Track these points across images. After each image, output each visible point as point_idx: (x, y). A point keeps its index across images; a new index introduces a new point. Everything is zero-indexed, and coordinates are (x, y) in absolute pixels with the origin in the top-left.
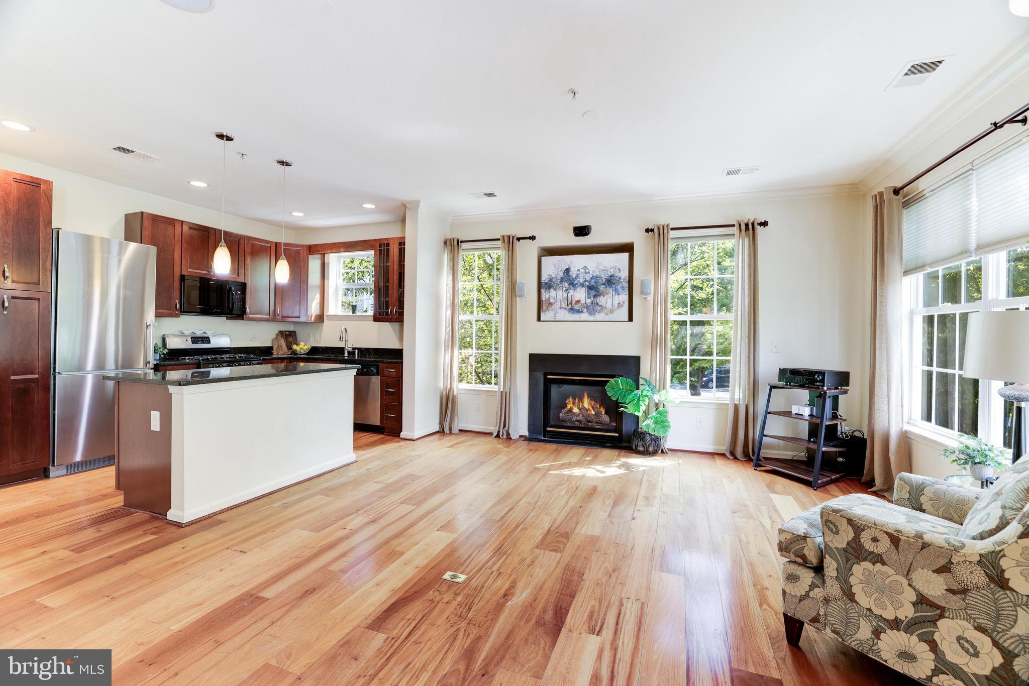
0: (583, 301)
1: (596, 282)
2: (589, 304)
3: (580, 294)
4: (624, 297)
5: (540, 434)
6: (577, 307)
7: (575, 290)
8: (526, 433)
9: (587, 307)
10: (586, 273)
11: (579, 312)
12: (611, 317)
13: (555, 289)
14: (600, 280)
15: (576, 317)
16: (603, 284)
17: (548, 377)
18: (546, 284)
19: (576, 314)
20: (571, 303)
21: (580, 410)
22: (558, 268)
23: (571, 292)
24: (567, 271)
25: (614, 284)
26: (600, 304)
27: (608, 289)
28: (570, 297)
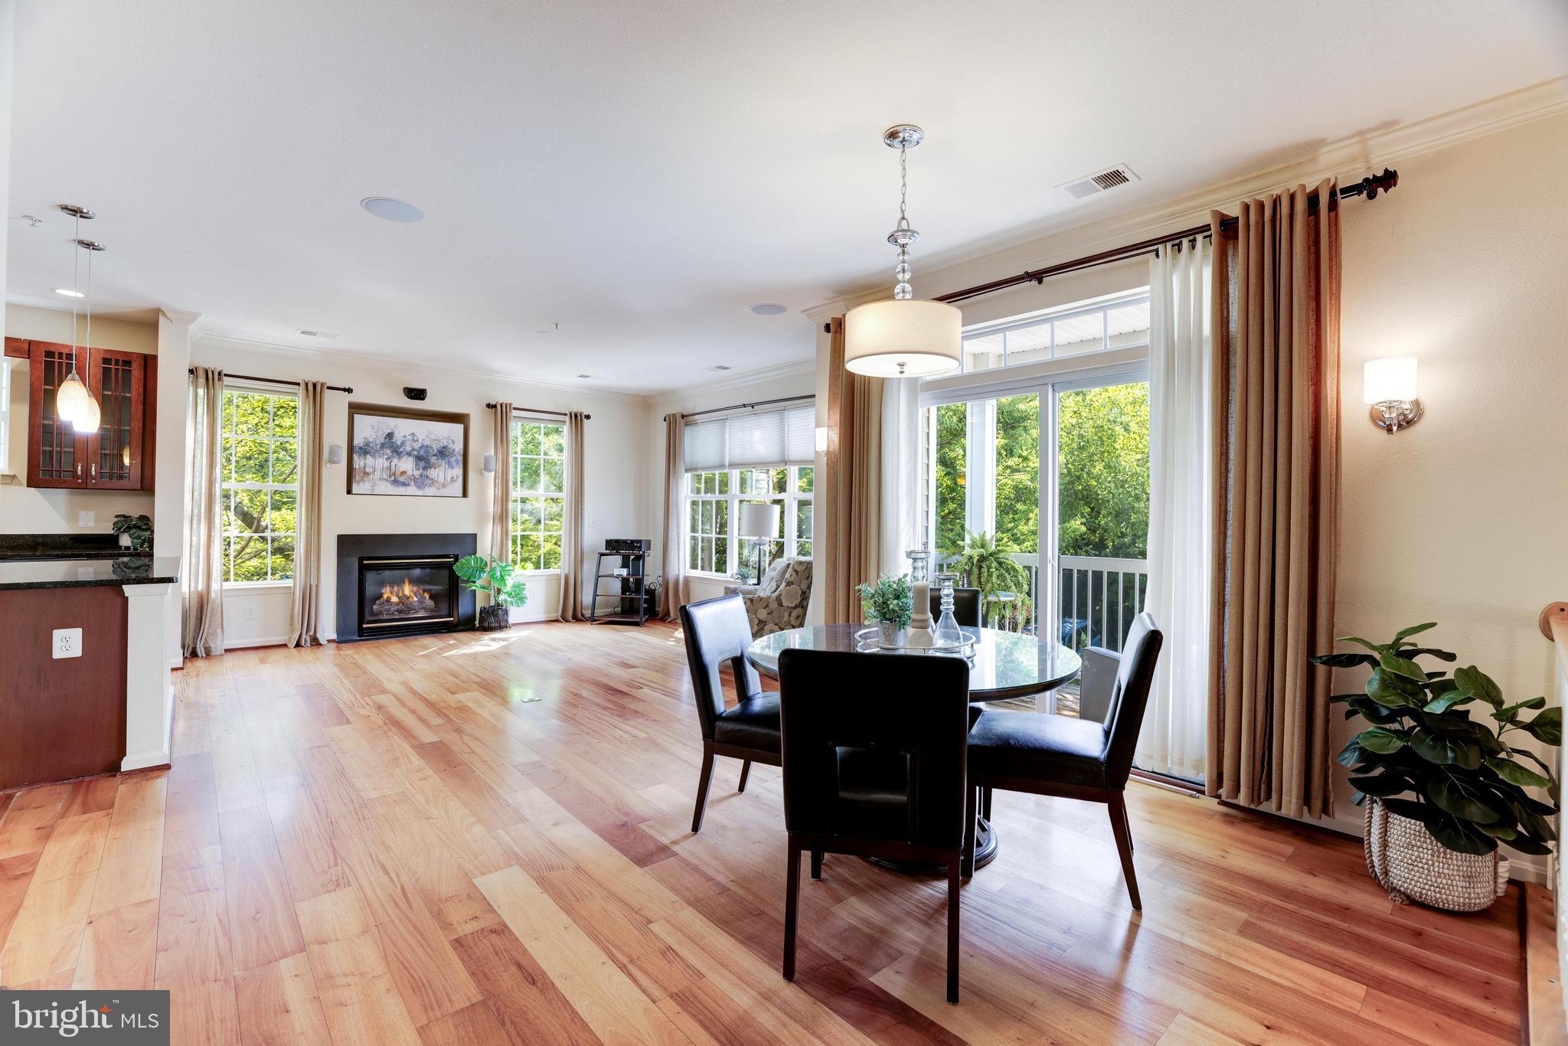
0: (410, 473)
1: (427, 452)
2: (417, 477)
3: (407, 465)
4: (458, 472)
5: (354, 634)
6: (402, 479)
7: (400, 459)
8: (334, 636)
9: (415, 480)
10: (414, 441)
11: (404, 484)
12: (443, 492)
13: (373, 456)
14: (431, 451)
15: (401, 490)
16: (435, 455)
17: (365, 562)
18: (360, 448)
19: (400, 488)
20: (394, 474)
21: (399, 598)
22: (378, 432)
23: (395, 461)
24: (390, 436)
25: (447, 456)
26: (431, 476)
27: (440, 461)
28: (393, 467)
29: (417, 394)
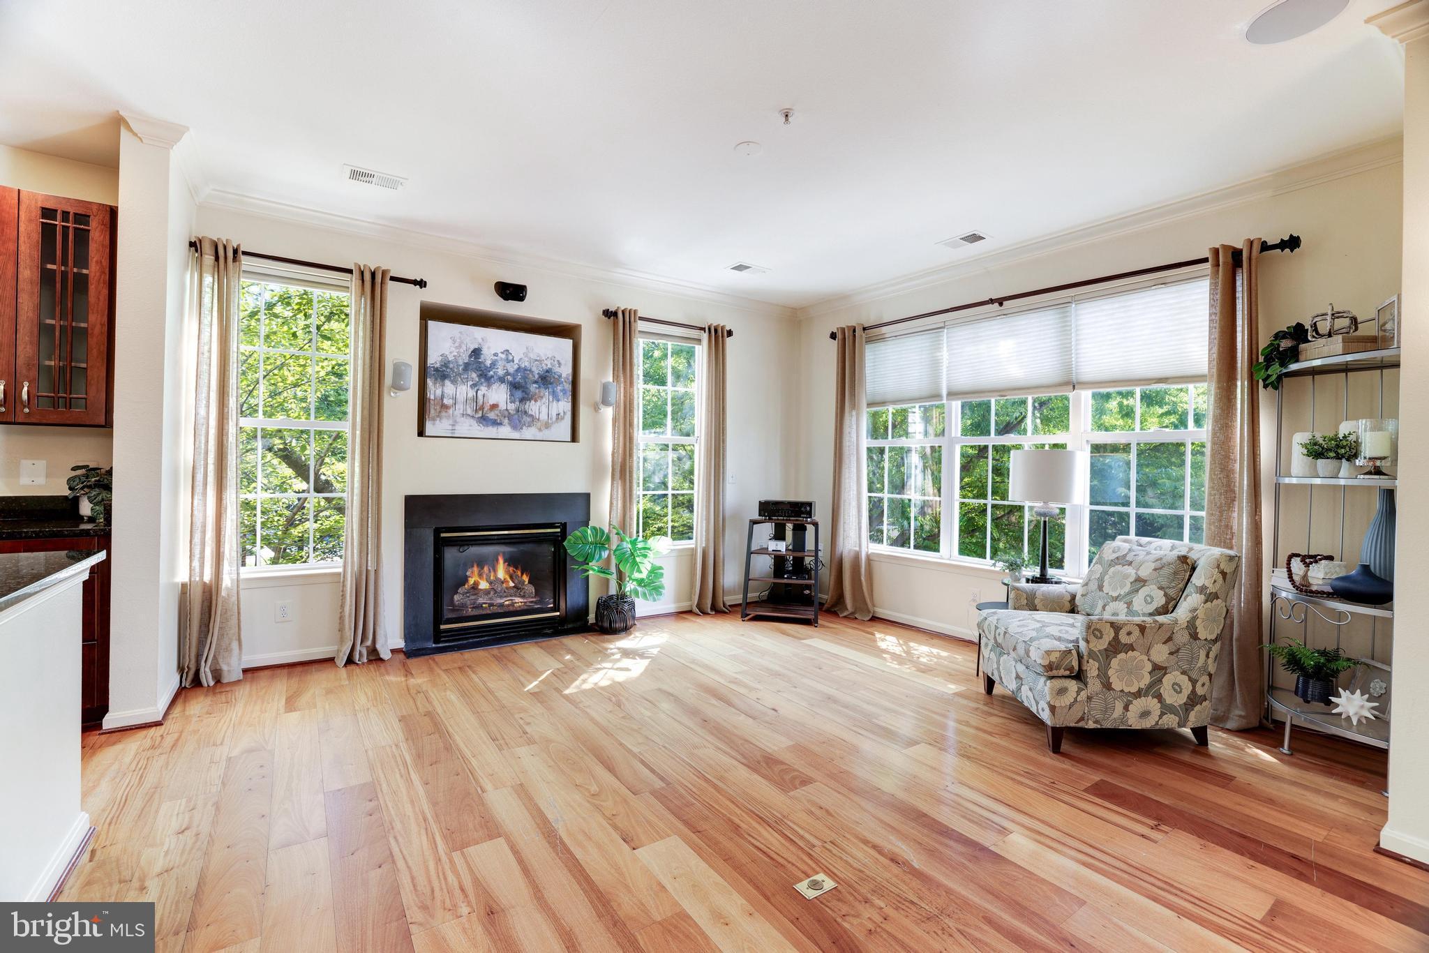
0: (503, 406)
1: (525, 378)
2: (512, 412)
3: (498, 395)
4: (565, 406)
5: (428, 640)
6: (492, 415)
7: (489, 386)
8: (400, 644)
9: (510, 417)
10: (508, 361)
11: (496, 423)
12: (546, 434)
13: (454, 382)
14: (531, 376)
15: (491, 431)
16: (536, 382)
17: (443, 535)
18: (436, 370)
19: (490, 428)
20: (482, 408)
21: (491, 583)
22: (460, 346)
23: (483, 389)
24: (476, 353)
25: (551, 384)
26: (530, 412)
27: (542, 390)
28: (480, 397)
29: (513, 292)
